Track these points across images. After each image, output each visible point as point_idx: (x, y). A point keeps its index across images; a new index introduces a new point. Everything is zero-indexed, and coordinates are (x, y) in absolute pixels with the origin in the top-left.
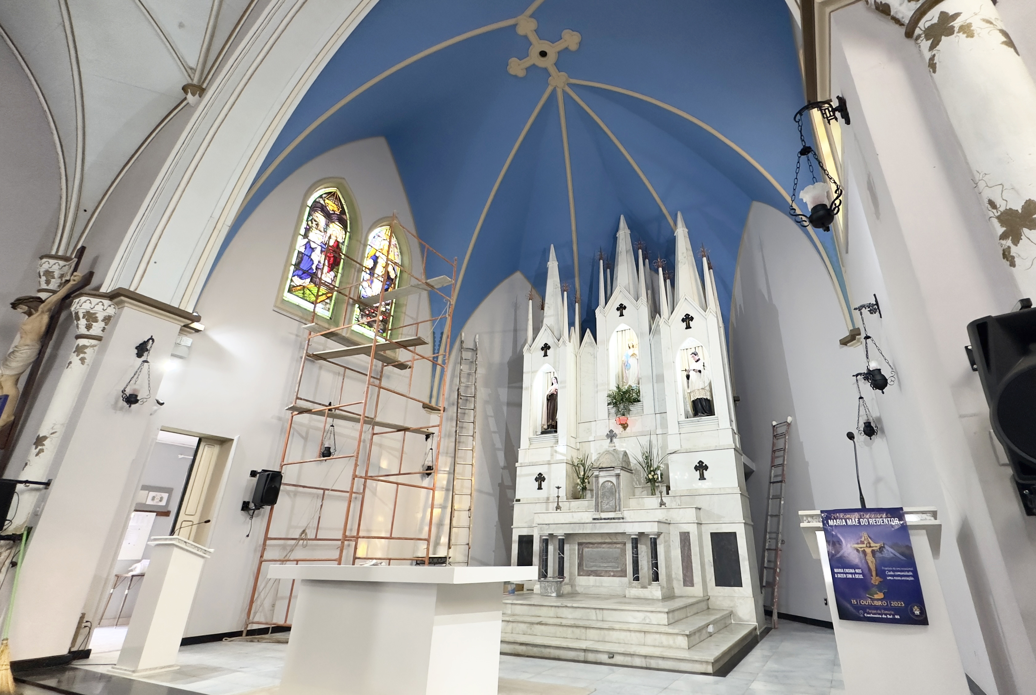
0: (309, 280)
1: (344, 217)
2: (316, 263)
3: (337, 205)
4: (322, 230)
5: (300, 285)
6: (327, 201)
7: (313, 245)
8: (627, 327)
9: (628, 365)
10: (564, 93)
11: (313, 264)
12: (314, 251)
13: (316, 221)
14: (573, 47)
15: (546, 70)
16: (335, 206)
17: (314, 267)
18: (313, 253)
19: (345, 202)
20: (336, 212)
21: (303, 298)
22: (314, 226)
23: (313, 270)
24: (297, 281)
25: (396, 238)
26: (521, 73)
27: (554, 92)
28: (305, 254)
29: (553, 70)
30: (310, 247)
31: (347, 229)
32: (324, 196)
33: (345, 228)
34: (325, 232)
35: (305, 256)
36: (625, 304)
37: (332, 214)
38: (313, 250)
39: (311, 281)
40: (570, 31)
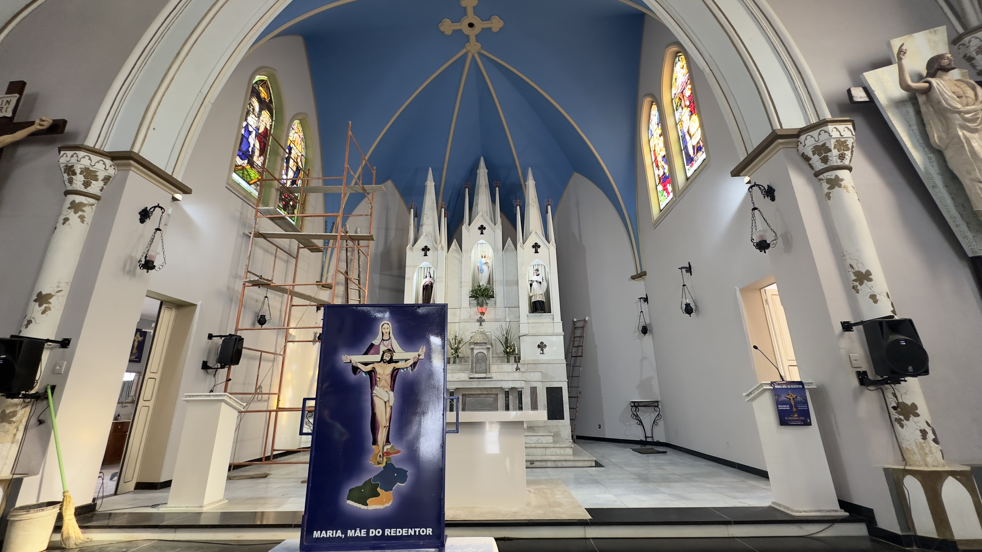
0: (246, 161)
1: (271, 105)
2: (252, 146)
3: (267, 93)
4: (256, 114)
5: (241, 166)
6: (261, 88)
7: (251, 129)
8: (484, 242)
9: (482, 270)
10: (473, 58)
11: (249, 146)
12: (251, 135)
13: (253, 106)
14: (495, 29)
15: (468, 37)
16: (266, 94)
17: (250, 149)
18: (250, 136)
19: (272, 92)
20: (266, 100)
21: (242, 178)
22: (251, 111)
23: (250, 152)
24: (239, 161)
25: (304, 133)
26: (448, 32)
27: (466, 54)
28: (244, 136)
29: (473, 39)
30: (248, 130)
31: (273, 118)
32: (259, 82)
33: (272, 116)
34: (259, 117)
35: (245, 138)
36: (485, 226)
37: (263, 101)
38: (250, 133)
39: (248, 163)
40: (498, 18)
